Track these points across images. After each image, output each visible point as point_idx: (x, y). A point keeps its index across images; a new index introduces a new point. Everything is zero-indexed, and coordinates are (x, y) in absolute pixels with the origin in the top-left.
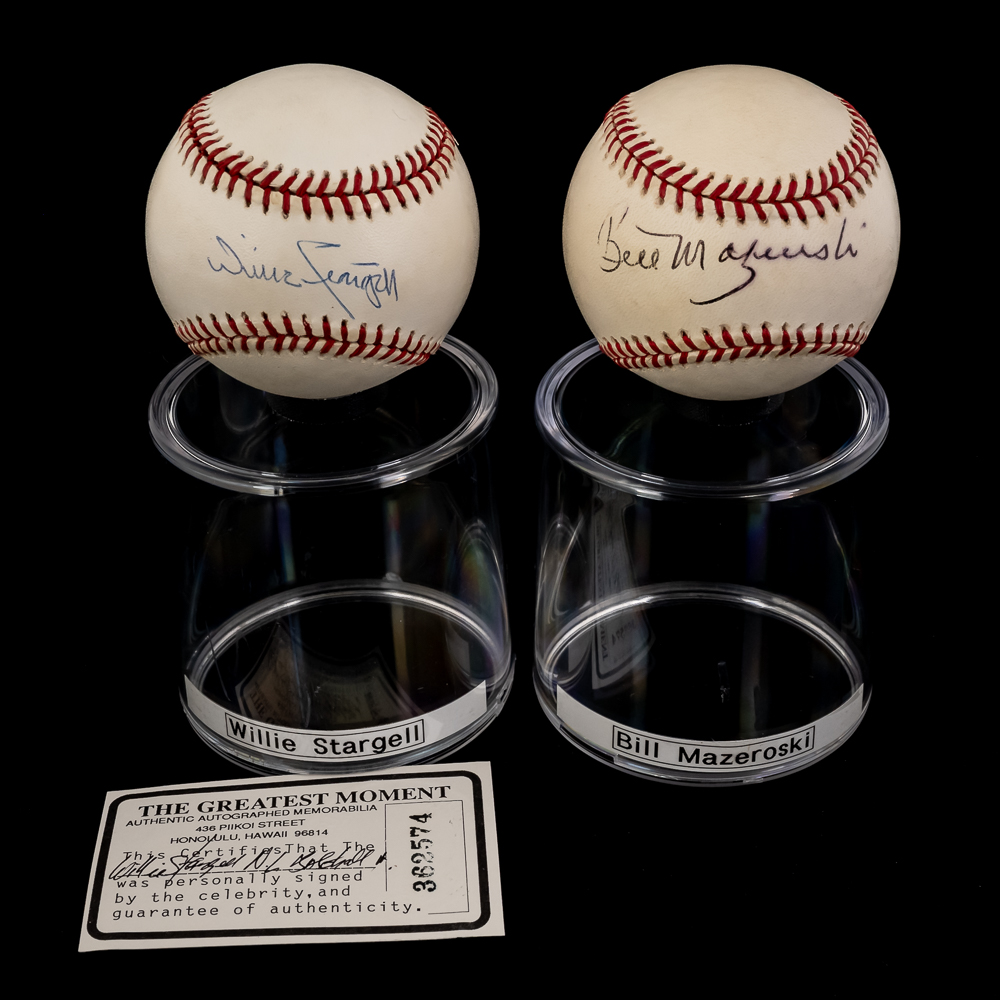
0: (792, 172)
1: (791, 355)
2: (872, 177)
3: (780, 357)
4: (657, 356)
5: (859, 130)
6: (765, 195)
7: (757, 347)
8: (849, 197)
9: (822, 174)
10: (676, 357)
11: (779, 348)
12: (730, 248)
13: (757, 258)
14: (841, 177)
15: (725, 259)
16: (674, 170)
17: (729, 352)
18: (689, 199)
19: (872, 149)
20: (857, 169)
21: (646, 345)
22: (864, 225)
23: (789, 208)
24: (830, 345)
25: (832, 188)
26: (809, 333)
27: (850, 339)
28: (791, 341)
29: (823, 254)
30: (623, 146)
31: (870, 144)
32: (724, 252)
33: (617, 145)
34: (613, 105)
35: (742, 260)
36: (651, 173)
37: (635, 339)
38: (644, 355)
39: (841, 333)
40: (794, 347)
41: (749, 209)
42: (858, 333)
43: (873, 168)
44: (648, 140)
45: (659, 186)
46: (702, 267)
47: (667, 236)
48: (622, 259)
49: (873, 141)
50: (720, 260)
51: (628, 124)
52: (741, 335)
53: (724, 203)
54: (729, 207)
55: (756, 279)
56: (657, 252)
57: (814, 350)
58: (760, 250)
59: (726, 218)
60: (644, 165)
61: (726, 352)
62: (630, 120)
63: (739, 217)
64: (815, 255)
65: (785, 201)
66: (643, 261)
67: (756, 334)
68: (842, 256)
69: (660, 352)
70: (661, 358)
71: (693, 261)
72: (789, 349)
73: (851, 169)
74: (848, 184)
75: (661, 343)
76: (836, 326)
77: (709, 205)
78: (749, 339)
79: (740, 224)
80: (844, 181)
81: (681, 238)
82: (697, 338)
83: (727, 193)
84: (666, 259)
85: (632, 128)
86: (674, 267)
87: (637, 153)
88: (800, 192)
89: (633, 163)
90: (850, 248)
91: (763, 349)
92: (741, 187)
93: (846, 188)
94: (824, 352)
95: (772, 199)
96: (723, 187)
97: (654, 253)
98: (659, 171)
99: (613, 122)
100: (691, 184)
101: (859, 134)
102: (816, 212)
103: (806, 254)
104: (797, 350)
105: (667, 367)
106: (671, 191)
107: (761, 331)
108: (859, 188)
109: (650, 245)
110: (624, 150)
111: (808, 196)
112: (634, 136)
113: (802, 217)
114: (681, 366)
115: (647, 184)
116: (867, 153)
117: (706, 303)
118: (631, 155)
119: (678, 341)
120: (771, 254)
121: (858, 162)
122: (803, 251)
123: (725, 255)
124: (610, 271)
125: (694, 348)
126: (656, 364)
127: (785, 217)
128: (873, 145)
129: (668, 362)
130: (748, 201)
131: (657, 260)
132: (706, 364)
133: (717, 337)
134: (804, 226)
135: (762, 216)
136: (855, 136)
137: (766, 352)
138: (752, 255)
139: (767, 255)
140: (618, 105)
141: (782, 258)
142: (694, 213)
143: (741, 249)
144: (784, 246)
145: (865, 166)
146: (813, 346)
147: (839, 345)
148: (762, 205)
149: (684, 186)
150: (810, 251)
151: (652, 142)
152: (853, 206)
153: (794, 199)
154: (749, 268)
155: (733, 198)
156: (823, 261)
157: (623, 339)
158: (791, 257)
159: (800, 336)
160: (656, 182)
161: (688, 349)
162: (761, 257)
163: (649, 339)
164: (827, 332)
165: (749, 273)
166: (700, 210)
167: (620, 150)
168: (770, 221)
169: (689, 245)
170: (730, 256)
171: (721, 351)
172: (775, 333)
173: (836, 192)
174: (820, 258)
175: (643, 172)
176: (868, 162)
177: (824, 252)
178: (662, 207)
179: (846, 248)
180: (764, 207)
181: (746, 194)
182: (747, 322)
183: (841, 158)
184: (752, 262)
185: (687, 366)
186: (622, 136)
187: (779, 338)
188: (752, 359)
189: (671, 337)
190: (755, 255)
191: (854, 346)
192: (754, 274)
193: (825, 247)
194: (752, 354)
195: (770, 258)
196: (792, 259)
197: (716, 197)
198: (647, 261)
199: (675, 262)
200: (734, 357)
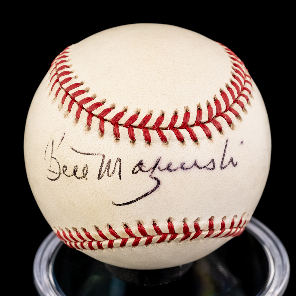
0: (186, 105)
1: (191, 239)
2: (247, 106)
3: (182, 242)
4: (92, 242)
5: (237, 71)
6: (165, 123)
7: (165, 235)
8: (230, 122)
9: (209, 106)
10: (105, 243)
11: (181, 236)
12: (140, 164)
13: (161, 171)
14: (223, 108)
15: (137, 172)
16: (98, 105)
17: (144, 239)
18: (109, 127)
19: (247, 86)
20: (235, 101)
21: (83, 234)
22: (242, 142)
23: (184, 133)
24: (220, 231)
25: (216, 116)
26: (204, 224)
27: (236, 225)
28: (190, 230)
29: (211, 166)
30: (61, 86)
31: (245, 81)
32: (136, 167)
33: (57, 85)
34: (58, 54)
35: (150, 173)
36: (81, 108)
37: (75, 230)
38: (82, 241)
39: (228, 223)
40: (192, 235)
41: (153, 134)
42: (241, 221)
43: (248, 100)
44: (79, 82)
45: (86, 118)
46: (120, 178)
47: (93, 154)
48: (62, 171)
49: (248, 79)
50: (133, 173)
51: (66, 69)
52: (152, 227)
53: (135, 130)
54: (139, 133)
55: (161, 186)
56: (86, 167)
57: (208, 236)
58: (163, 165)
59: (137, 141)
60: (76, 101)
61: (141, 240)
62: (68, 67)
63: (146, 140)
64: (205, 167)
65: (181, 128)
66: (77, 173)
67: (164, 227)
68: (226, 166)
69: (93, 240)
70: (94, 244)
71: (113, 174)
72: (189, 236)
73: (231, 101)
74: (229, 113)
75: (94, 233)
76: (224, 217)
77: (123, 131)
78: (158, 231)
79: (147, 145)
80: (226, 111)
81: (104, 156)
82: (120, 230)
83: (137, 123)
84: (93, 172)
85: (69, 73)
86: (99, 178)
87: (71, 92)
88: (192, 120)
89: (68, 100)
90: (231, 161)
91: (169, 237)
92: (147, 118)
93: (227, 116)
94: (216, 236)
95: (171, 127)
96: (134, 118)
97: (85, 168)
98: (87, 106)
99: (56, 67)
100: (110, 116)
101: (237, 75)
102: (205, 135)
103: (198, 167)
104: (195, 237)
105: (100, 250)
106: (96, 121)
107: (166, 224)
108: (237, 115)
109: (81, 161)
110: (62, 90)
111: (198, 123)
112: (70, 79)
113: (195, 139)
114: (110, 249)
115: (78, 117)
116: (244, 89)
117: (124, 204)
118: (67, 94)
119: (106, 232)
120: (172, 168)
121: (236, 95)
122: (195, 164)
123: (137, 169)
124: (54, 180)
125: (118, 237)
126: (91, 248)
127: (181, 139)
128: (248, 82)
129: (100, 246)
130: (153, 128)
131: (87, 173)
132: (128, 248)
133: (134, 229)
134: (196, 146)
135: (164, 139)
136: (234, 76)
137: (172, 239)
138: (157, 168)
139: (168, 168)
140: (61, 55)
141: (180, 170)
142: (113, 138)
143: (148, 164)
144: (181, 161)
145: (242, 99)
146: (207, 233)
147: (227, 230)
148: (164, 131)
149: (105, 118)
150: (201, 164)
151: (82, 84)
152: (233, 129)
153: (188, 125)
154: (155, 179)
155: (142, 126)
156: (211, 172)
157: (67, 229)
158: (187, 169)
159: (197, 227)
160: (84, 114)
161: (113, 238)
162: (164, 170)
163: (85, 230)
164: (217, 223)
165: (156, 182)
166: (117, 136)
167: (59, 89)
168: (170, 143)
169: (109, 162)
170: (141, 169)
171: (138, 240)
172: (178, 225)
173: (220, 119)
174: (208, 169)
175: (75, 107)
176: (244, 96)
177: (212, 164)
178: (89, 133)
179: (228, 161)
180: (165, 132)
181: (151, 123)
182: (156, 218)
183: (222, 93)
184: (157, 173)
185: (114, 249)
186: (61, 79)
187: (180, 229)
188: (161, 244)
189: (100, 229)
190: (159, 168)
191: (239, 229)
192: (159, 183)
193: (213, 161)
194: (161, 240)
195: (171, 171)
196: (188, 171)
197: (129, 125)
198: (79, 173)
199: (100, 174)
200: (148, 242)
